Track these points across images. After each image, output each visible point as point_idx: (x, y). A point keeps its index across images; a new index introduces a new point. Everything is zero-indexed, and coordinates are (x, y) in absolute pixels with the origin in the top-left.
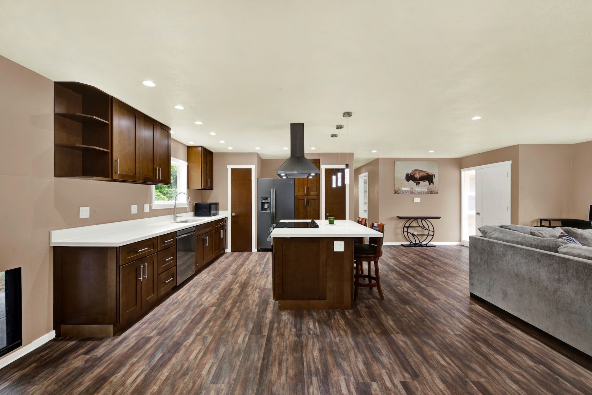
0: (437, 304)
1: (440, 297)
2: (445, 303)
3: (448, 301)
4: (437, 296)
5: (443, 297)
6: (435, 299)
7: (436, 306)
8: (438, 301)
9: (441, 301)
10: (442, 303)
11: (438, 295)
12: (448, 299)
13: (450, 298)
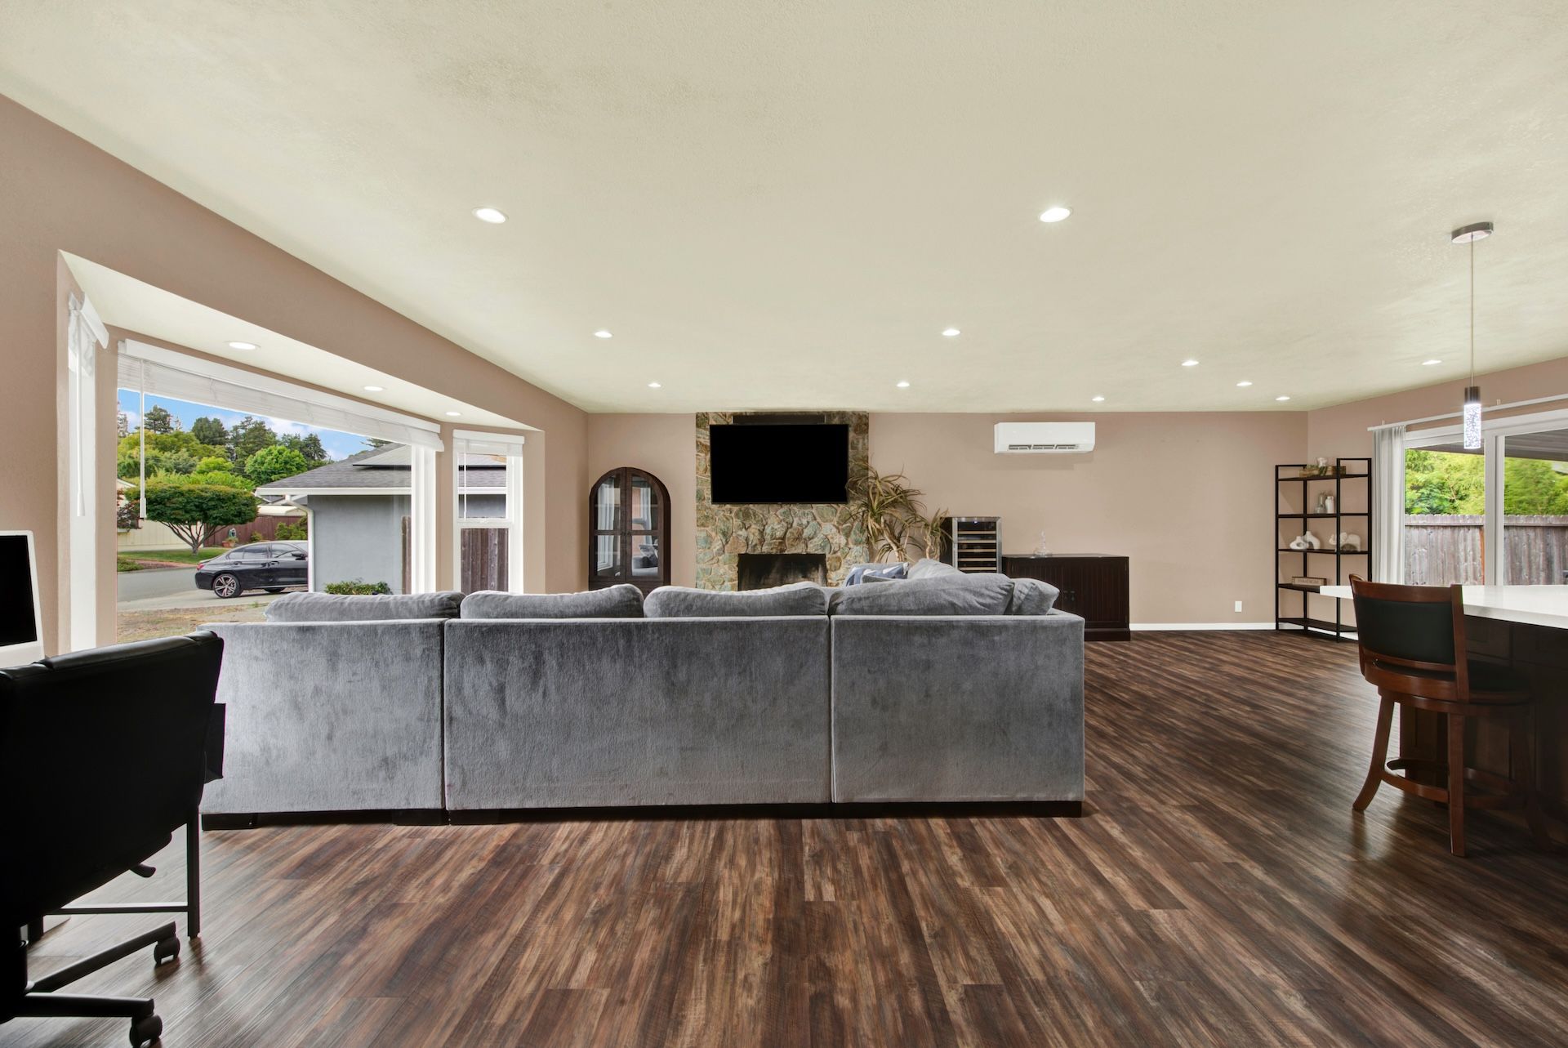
0: (1190, 795)
1: (1178, 814)
2: (1163, 797)
3: (1153, 801)
4: (1189, 818)
5: (1169, 817)
6: (1195, 806)
7: (1190, 789)
8: (1185, 802)
9: (1175, 803)
10: (1175, 796)
11: (1185, 823)
12: (1152, 807)
13: (1149, 810)
